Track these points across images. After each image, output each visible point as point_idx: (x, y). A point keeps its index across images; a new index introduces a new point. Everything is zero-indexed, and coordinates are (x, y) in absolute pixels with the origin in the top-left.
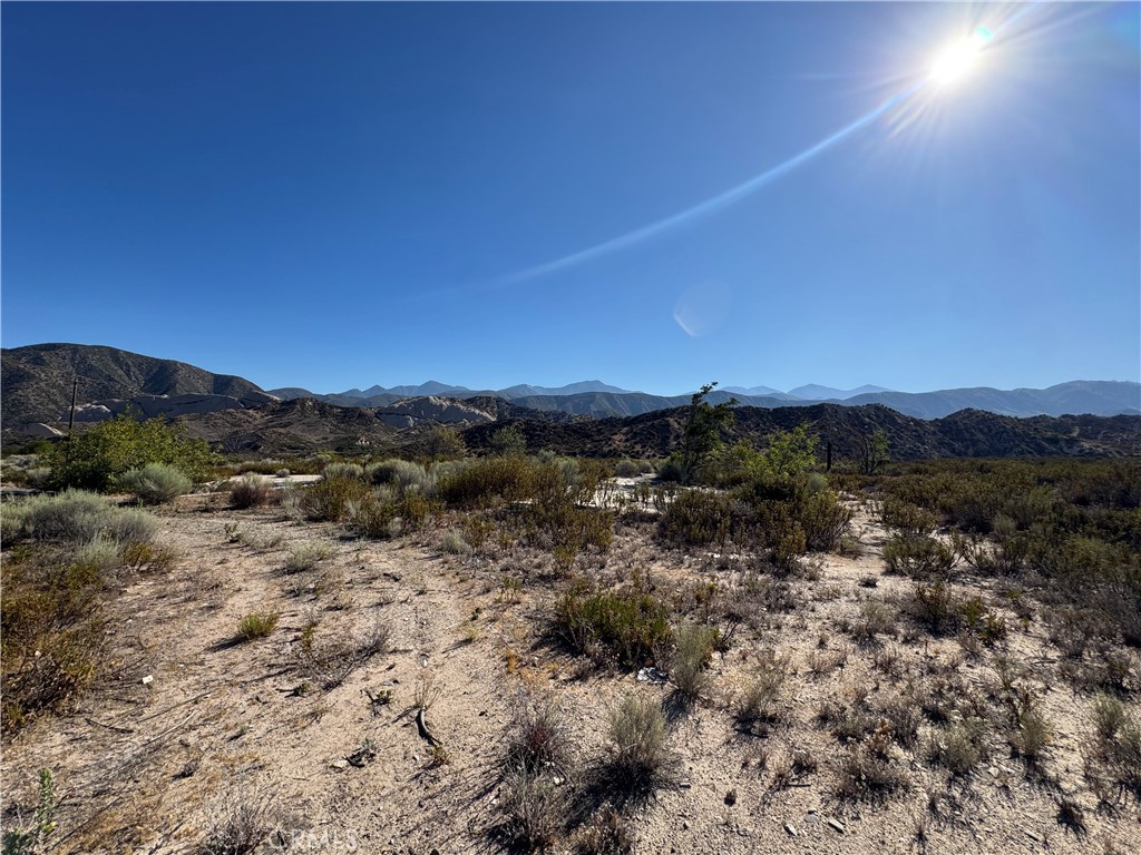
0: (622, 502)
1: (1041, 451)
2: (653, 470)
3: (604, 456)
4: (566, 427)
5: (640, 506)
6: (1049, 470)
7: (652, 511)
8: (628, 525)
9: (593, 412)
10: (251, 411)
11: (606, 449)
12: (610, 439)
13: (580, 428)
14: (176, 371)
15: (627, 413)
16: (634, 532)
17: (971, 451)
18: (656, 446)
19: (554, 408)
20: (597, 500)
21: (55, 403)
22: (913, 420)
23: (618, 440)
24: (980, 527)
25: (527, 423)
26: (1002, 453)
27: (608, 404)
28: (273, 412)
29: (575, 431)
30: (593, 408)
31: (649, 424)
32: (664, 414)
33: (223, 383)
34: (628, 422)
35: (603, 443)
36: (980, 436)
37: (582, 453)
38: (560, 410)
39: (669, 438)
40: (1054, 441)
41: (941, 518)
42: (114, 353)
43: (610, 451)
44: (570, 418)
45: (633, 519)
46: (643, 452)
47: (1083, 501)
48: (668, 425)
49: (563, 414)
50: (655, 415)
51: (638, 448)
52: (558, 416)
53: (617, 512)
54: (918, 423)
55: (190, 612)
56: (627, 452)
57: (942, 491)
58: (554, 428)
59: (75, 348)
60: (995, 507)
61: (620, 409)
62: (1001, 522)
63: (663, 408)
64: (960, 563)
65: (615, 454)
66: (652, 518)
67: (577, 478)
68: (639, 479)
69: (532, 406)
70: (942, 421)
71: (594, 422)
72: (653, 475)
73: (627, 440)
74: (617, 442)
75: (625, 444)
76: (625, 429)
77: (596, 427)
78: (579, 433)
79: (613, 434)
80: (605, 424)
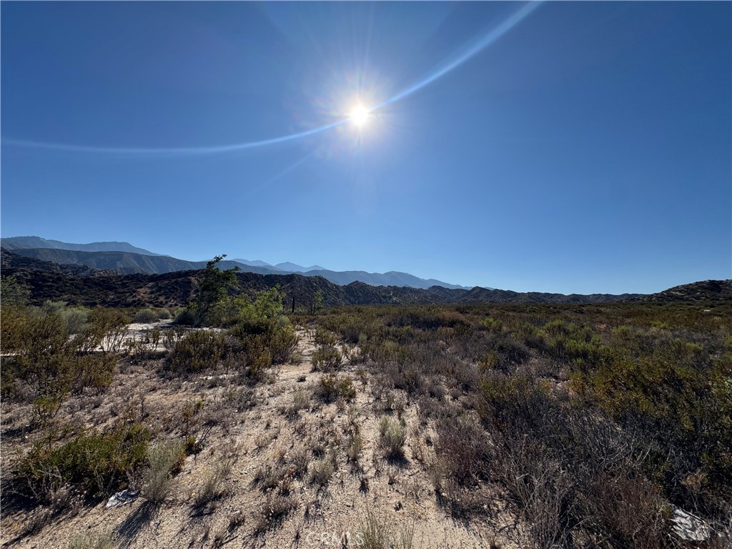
0: (132, 345)
1: (381, 301)
2: (171, 316)
3: (127, 305)
4: (86, 280)
5: (149, 347)
6: (381, 311)
7: (161, 349)
8: (136, 363)
9: (120, 269)
11: (130, 300)
12: (135, 291)
13: (103, 281)
15: (154, 271)
16: (140, 369)
17: (357, 302)
18: (179, 297)
19: (75, 262)
20: (106, 345)
22: (335, 285)
23: (143, 293)
24: (354, 341)
25: (35, 274)
26: (368, 303)
27: (135, 263)
29: (96, 283)
30: (120, 265)
31: (173, 281)
32: (187, 274)
34: (154, 278)
35: (128, 294)
36: (360, 294)
37: (103, 302)
38: (81, 264)
39: (189, 292)
40: (385, 297)
41: (341, 337)
43: (134, 301)
44: (92, 272)
45: (142, 358)
46: (167, 302)
47: (389, 325)
48: (190, 282)
49: (85, 268)
50: (179, 274)
51: (162, 299)
52: (76, 270)
53: (127, 354)
54: (337, 287)
56: (151, 303)
57: (341, 323)
58: (72, 280)
60: (361, 329)
61: (148, 267)
62: (362, 337)
63: (187, 269)
64: (344, 360)
65: (139, 304)
66: (161, 355)
68: (156, 324)
69: (44, 258)
70: (346, 286)
71: (120, 277)
72: (170, 321)
73: (152, 293)
74: (142, 294)
75: (149, 296)
76: (151, 284)
77: (121, 281)
78: (101, 286)
79: (139, 288)
80: (131, 279)
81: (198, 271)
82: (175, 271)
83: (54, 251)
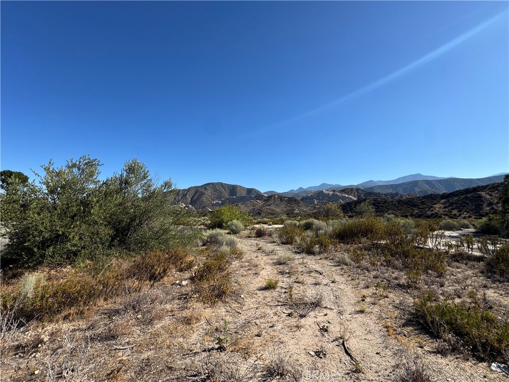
0: (450, 246)
2: (471, 226)
3: (428, 217)
4: (399, 201)
5: (465, 249)
7: (477, 254)
8: (457, 261)
9: (417, 192)
10: (258, 201)
11: (429, 213)
12: (432, 207)
13: (409, 201)
14: (237, 188)
15: (443, 191)
16: (463, 266)
18: (471, 210)
19: (391, 191)
20: (430, 244)
21: (209, 201)
23: (438, 207)
25: (374, 200)
27: (427, 186)
28: (265, 200)
29: (405, 203)
30: (417, 189)
31: (462, 197)
32: (475, 190)
33: (250, 191)
34: (444, 196)
35: (427, 209)
37: (412, 215)
38: (394, 192)
39: (482, 205)
42: (222, 184)
43: (433, 214)
44: (401, 196)
45: (460, 258)
46: (460, 215)
48: (480, 197)
49: (397, 194)
50: (467, 191)
51: (455, 212)
52: (393, 196)
53: (447, 253)
55: (250, 274)
56: (446, 215)
58: (392, 202)
59: (213, 184)
61: (438, 189)
63: (475, 186)
65: (436, 216)
66: (479, 259)
67: (413, 230)
68: (460, 232)
69: (377, 191)
71: (419, 197)
72: (472, 230)
73: (445, 207)
74: (437, 209)
75: (444, 210)
76: (443, 201)
77: (421, 200)
78: (408, 204)
79: (434, 204)
80: (427, 198)
81: (488, 186)
82: (462, 189)
83: (379, 186)
